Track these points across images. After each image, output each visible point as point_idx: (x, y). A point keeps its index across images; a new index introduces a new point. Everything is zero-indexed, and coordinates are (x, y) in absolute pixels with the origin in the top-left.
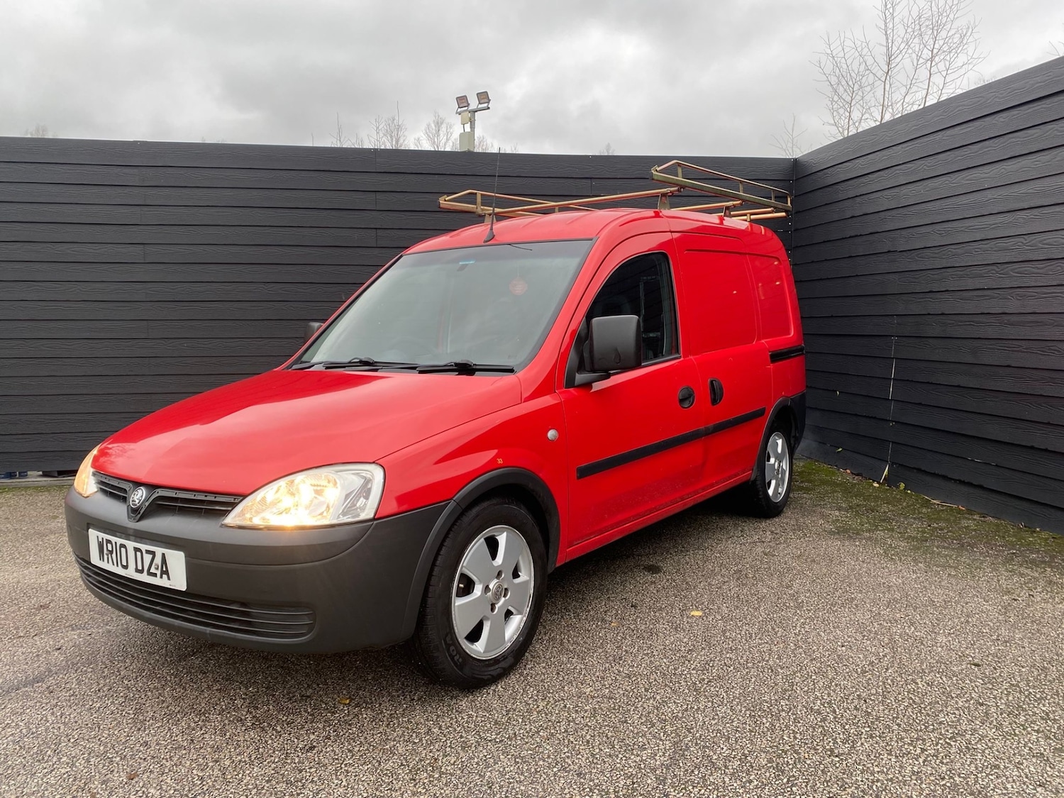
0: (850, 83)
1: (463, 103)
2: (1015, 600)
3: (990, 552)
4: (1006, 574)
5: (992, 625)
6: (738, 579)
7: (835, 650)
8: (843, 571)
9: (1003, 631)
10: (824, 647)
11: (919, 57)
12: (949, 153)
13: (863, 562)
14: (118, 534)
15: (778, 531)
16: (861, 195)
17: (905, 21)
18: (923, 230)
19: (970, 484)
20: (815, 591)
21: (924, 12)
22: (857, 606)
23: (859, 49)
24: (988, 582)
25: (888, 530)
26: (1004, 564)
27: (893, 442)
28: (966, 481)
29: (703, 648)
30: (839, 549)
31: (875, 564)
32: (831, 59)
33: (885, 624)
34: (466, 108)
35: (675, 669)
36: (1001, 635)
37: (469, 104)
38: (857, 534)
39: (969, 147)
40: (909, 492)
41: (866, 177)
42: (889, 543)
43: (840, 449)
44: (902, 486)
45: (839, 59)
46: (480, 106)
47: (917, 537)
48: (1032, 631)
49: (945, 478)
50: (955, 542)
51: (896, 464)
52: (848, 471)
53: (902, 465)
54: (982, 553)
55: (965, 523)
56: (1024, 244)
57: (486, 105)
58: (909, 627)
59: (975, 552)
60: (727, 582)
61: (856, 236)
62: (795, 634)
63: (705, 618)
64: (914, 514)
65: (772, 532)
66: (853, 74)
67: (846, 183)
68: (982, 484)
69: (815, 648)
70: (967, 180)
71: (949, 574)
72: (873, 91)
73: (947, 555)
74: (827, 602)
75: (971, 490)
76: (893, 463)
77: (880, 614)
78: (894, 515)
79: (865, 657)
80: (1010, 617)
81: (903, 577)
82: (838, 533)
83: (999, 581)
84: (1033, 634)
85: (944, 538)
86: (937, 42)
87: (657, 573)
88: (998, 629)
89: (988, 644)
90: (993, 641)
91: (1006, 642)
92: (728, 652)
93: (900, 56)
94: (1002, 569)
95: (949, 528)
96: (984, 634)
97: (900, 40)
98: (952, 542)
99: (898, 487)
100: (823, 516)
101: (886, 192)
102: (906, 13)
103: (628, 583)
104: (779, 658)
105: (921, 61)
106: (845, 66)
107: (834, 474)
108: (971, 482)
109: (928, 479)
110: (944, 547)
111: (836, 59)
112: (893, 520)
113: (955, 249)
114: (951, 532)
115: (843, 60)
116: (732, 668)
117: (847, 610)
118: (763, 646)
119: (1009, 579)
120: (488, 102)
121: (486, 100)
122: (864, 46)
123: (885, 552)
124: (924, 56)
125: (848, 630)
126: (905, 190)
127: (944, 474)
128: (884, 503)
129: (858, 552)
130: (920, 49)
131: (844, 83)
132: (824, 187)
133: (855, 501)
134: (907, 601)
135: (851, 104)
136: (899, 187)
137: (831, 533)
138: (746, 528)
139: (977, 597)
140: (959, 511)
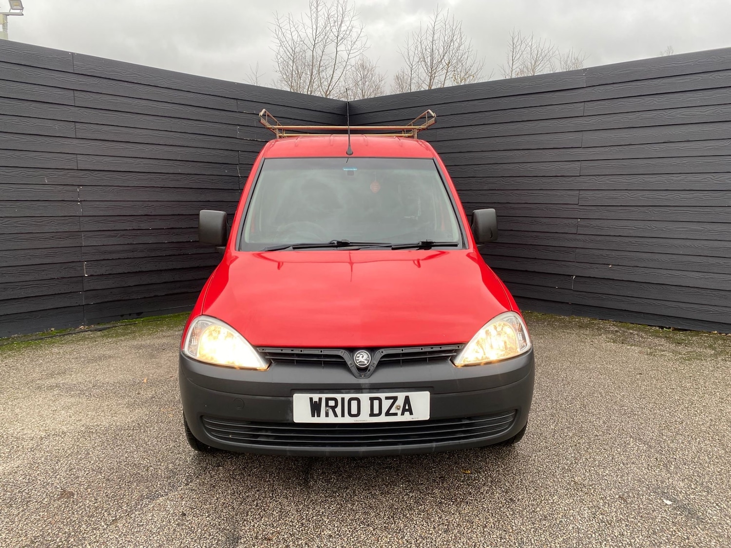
14: (342, 391)
46: (12, 11)
56: (520, 168)
121: (19, 7)
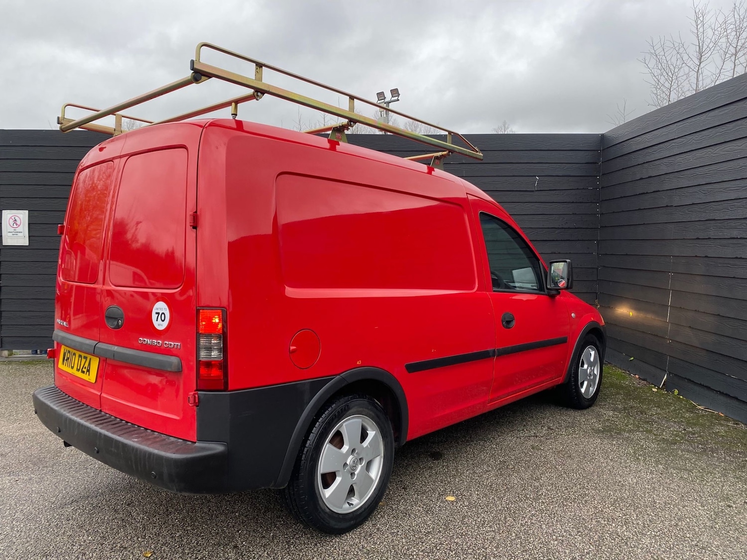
0: (670, 74)
1: (381, 97)
2: (729, 506)
3: (728, 458)
4: (732, 480)
5: (697, 530)
6: (499, 469)
7: (548, 543)
8: (590, 467)
9: (704, 538)
10: (540, 539)
11: (726, 53)
12: (710, 130)
13: (611, 460)
15: (554, 428)
16: (647, 162)
17: (713, 26)
18: (691, 190)
19: (727, 395)
20: (557, 485)
21: (728, 19)
22: (586, 501)
23: (677, 49)
24: (713, 486)
25: (647, 431)
26: (734, 471)
27: (670, 356)
28: (725, 393)
29: (440, 532)
30: (597, 446)
31: (621, 463)
32: (655, 57)
33: (602, 522)
34: (383, 101)
35: (408, 549)
36: (701, 541)
37: (385, 98)
38: (618, 434)
39: (726, 125)
40: (681, 397)
41: (651, 149)
42: (642, 444)
43: (632, 359)
44: (676, 392)
45: (661, 57)
46: (393, 99)
47: (668, 440)
48: (732, 539)
49: (708, 388)
50: (700, 446)
51: (672, 374)
52: (637, 376)
53: (676, 375)
54: (721, 459)
55: (717, 429)
57: (396, 98)
58: (622, 526)
59: (714, 457)
60: (490, 471)
61: (644, 193)
62: (521, 524)
63: (455, 504)
64: (676, 417)
65: (549, 428)
66: (672, 67)
67: (637, 153)
68: (736, 396)
69: (532, 539)
70: (724, 151)
71: (682, 477)
72: (688, 80)
73: (687, 459)
74: (562, 496)
75: (729, 400)
76: (670, 373)
77: (602, 511)
78: (659, 418)
79: (571, 552)
80: (717, 524)
81: (639, 477)
82: (603, 432)
83: (723, 486)
84: (731, 542)
85: (691, 442)
86: (739, 41)
87: (437, 459)
88: (700, 535)
89: (685, 549)
90: (691, 546)
91: (703, 548)
92: (458, 537)
93: (710, 52)
94: (731, 475)
95: (700, 433)
96: (686, 539)
97: (709, 41)
98: (698, 446)
99: (673, 393)
100: (599, 416)
101: (665, 160)
102: (713, 20)
103: (411, 467)
104: (497, 547)
105: (728, 55)
106: (665, 62)
107: (624, 378)
108: (728, 393)
109: (696, 388)
110: (688, 451)
111: (658, 57)
112: (656, 422)
113: (715, 206)
114: (700, 436)
115: (664, 58)
116: (454, 552)
117: (576, 505)
118: (490, 533)
119: (733, 485)
120: (398, 96)
121: (397, 95)
122: (680, 47)
123: (634, 452)
124: (729, 52)
125: (568, 524)
126: (678, 159)
127: (707, 385)
128: (655, 407)
129: (612, 451)
130: (727, 47)
131: (665, 74)
132: (622, 156)
133: (631, 403)
134: (632, 500)
135: (670, 90)
136: (674, 156)
137: (598, 431)
138: (529, 423)
139: (697, 501)
140: (718, 418)
